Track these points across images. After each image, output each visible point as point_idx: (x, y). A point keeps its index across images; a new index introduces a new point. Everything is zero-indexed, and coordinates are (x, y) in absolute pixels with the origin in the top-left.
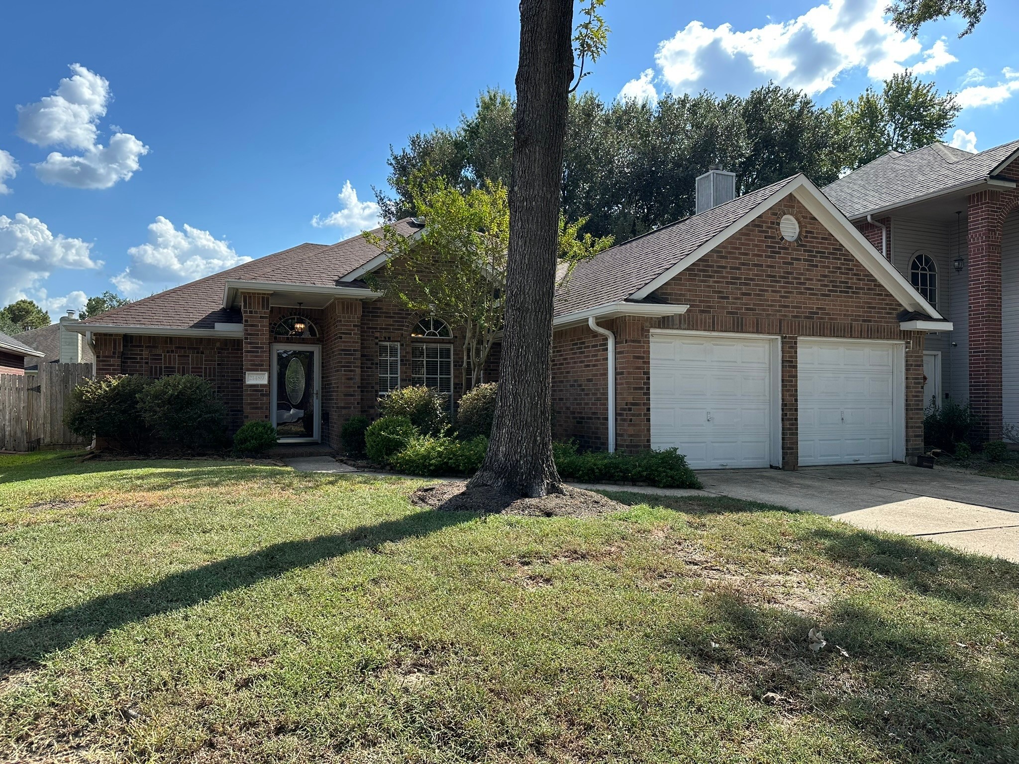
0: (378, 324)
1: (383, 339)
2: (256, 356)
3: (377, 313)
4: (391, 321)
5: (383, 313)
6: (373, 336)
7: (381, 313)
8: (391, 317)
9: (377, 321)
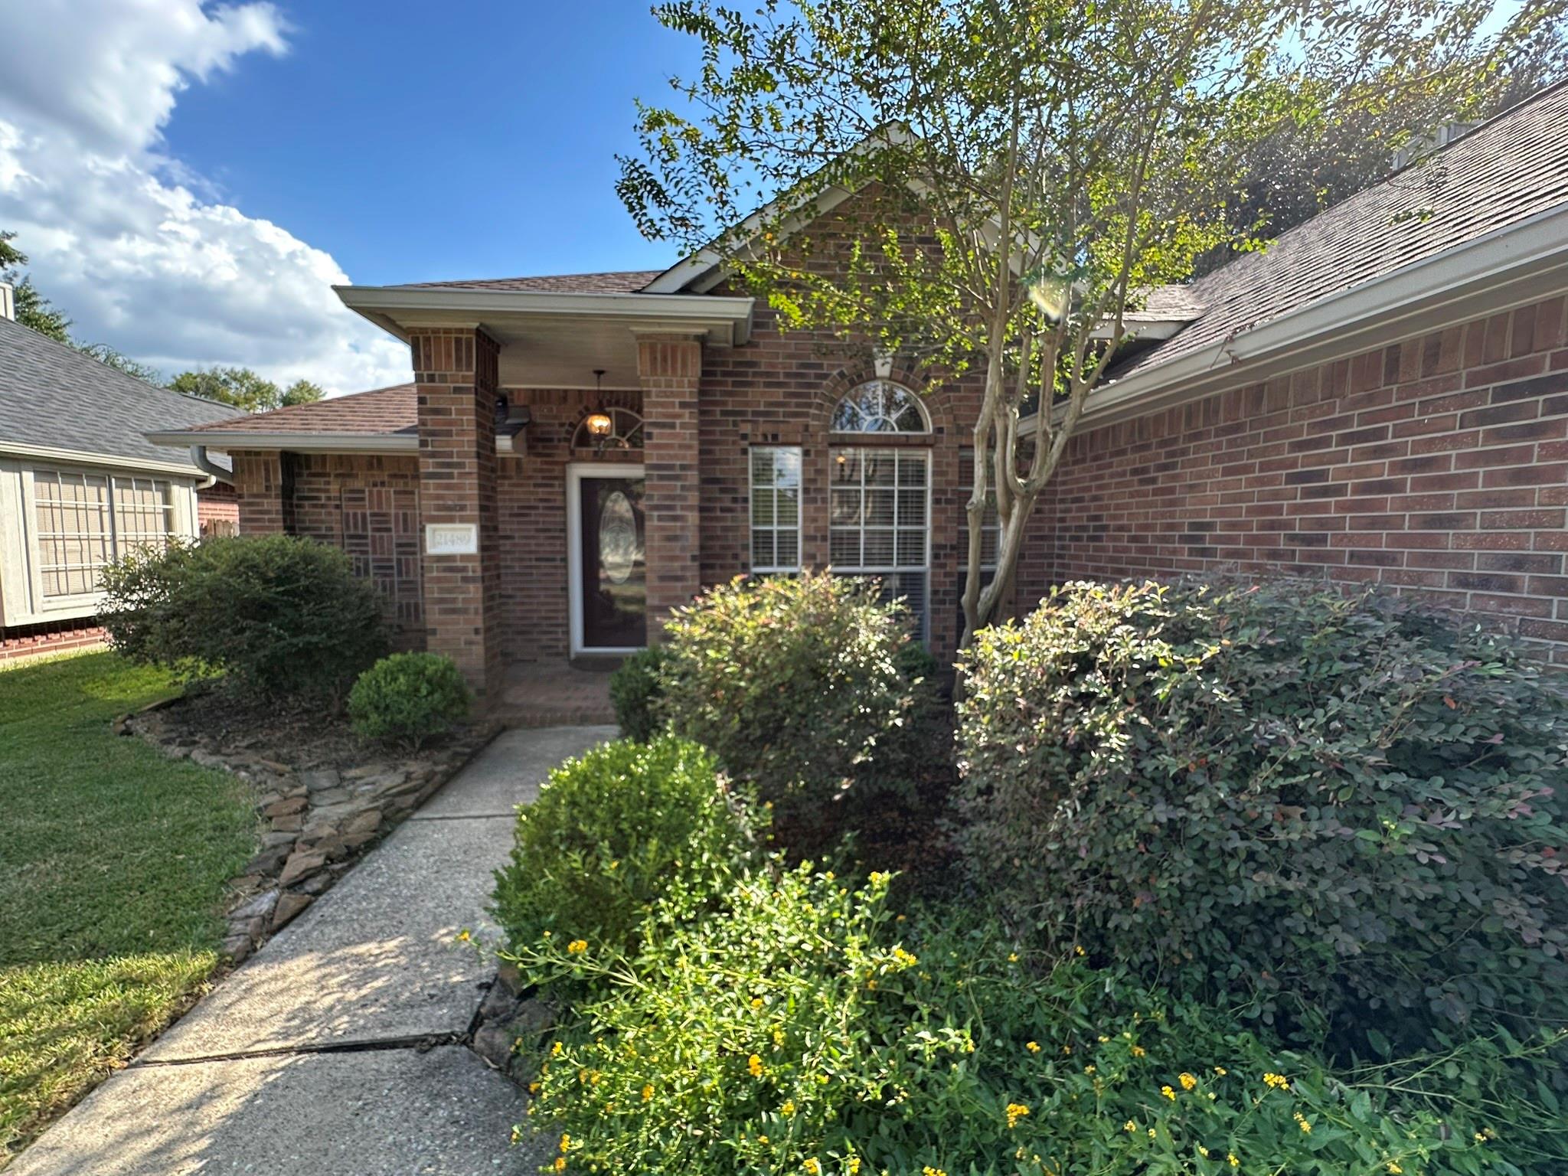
0: (747, 404)
1: (760, 439)
2: (448, 487)
3: (745, 374)
4: (778, 394)
5: (761, 374)
6: (736, 433)
7: (755, 374)
8: (779, 385)
9: (745, 394)
